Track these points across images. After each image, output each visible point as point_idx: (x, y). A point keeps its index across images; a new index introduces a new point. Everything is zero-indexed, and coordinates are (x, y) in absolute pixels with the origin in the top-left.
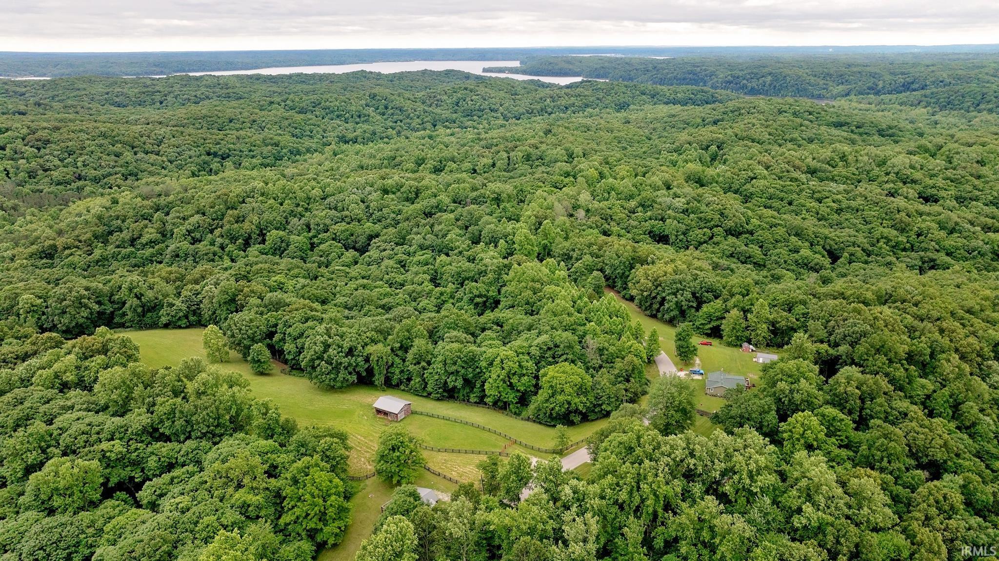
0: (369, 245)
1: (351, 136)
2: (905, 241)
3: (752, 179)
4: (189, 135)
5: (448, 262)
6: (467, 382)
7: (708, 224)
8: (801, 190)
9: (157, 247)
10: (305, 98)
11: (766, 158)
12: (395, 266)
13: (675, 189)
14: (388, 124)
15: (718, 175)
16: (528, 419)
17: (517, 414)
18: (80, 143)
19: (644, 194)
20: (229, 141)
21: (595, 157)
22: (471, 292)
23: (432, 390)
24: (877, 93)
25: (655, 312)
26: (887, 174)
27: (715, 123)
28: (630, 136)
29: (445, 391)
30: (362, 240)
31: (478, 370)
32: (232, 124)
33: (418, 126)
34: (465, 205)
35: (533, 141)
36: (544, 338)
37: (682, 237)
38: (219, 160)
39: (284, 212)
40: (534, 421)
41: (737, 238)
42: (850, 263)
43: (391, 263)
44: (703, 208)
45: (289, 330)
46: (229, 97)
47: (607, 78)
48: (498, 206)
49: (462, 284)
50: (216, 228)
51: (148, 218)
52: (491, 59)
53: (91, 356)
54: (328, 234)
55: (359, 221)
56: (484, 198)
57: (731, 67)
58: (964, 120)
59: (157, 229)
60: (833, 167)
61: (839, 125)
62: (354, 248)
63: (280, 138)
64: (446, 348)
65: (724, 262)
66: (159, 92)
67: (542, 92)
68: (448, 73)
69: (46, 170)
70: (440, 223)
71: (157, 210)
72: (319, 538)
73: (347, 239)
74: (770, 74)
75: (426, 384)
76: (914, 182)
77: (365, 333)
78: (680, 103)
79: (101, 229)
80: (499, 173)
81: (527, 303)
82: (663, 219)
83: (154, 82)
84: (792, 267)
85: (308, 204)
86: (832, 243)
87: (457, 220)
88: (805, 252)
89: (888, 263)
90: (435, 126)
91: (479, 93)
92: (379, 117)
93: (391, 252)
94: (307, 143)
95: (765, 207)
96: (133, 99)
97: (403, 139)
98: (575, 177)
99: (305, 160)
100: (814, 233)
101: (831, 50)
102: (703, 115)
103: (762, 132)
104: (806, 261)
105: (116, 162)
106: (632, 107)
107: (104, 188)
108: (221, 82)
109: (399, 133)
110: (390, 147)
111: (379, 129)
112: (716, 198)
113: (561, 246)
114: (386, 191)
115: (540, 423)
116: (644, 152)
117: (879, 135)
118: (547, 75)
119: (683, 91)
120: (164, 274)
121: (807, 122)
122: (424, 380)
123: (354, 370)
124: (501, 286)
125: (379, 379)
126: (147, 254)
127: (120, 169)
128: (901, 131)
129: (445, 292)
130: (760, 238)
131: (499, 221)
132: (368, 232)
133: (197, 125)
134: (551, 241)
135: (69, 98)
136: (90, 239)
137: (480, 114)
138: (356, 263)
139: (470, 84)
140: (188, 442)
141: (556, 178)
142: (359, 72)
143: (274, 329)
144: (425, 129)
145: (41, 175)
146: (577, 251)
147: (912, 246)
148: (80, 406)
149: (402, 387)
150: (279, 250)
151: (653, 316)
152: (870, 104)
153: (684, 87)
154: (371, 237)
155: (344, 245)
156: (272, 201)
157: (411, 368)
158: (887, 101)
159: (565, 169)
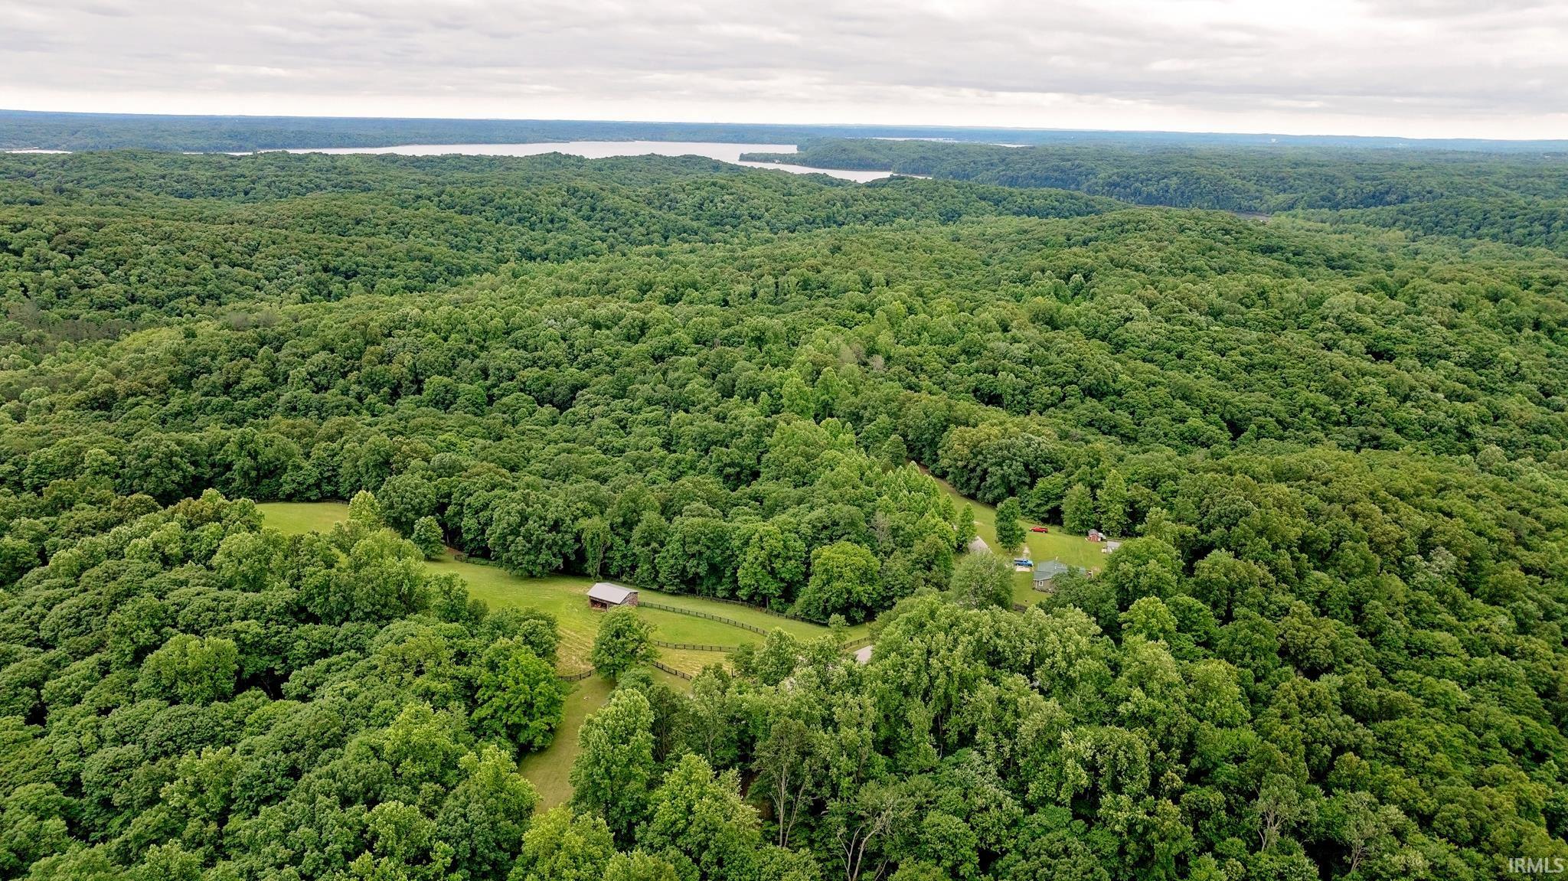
0: (574, 398)
1: (540, 249)
2: (1339, 410)
3: (1127, 320)
4: (297, 241)
5: (687, 421)
6: (715, 570)
7: (1059, 380)
8: (1197, 338)
9: (264, 395)
10: (469, 191)
11: (1151, 292)
12: (613, 426)
13: (1014, 330)
14: (596, 234)
15: (1079, 314)
16: (795, 617)
17: (780, 612)
18: (134, 248)
19: (969, 336)
20: (357, 252)
21: (903, 286)
22: (719, 460)
23: (665, 580)
24: (1336, 207)
25: (973, 491)
26: (1324, 319)
27: (1085, 243)
28: (958, 259)
29: (682, 582)
30: (563, 392)
31: (729, 552)
32: (359, 227)
33: (640, 238)
34: (712, 347)
35: (813, 261)
36: (818, 512)
37: (1021, 397)
38: (341, 279)
39: (450, 350)
40: (803, 620)
41: (1100, 401)
42: (1258, 439)
43: (606, 421)
44: (1053, 357)
45: (467, 501)
46: (352, 188)
47: (930, 174)
48: (760, 349)
49: (707, 451)
50: (351, 371)
51: (249, 354)
52: (753, 142)
53: (201, 525)
54: (514, 383)
55: (557, 366)
56: (740, 337)
57: (1117, 160)
58: (1456, 250)
59: (265, 370)
60: (1248, 307)
61: (1268, 250)
62: (551, 402)
63: (432, 249)
64: (686, 523)
65: (1079, 432)
66: (243, 176)
67: (829, 192)
68: (689, 160)
69: (82, 287)
70: (677, 369)
71: (262, 345)
72: (523, 738)
73: (542, 390)
74: (1176, 174)
75: (657, 572)
76: (1362, 330)
77: (575, 503)
78: (1037, 214)
79: (180, 369)
80: (762, 306)
81: (798, 473)
82: (994, 372)
83: (234, 162)
84: (1175, 442)
85: (484, 340)
86: (1234, 410)
87: (701, 365)
88: (1195, 422)
89: (1312, 440)
90: (666, 238)
91: (733, 190)
92: (581, 223)
93: (606, 408)
94: (473, 257)
95: (1144, 360)
96: (203, 187)
97: (617, 256)
98: (872, 313)
99: (471, 283)
100: (1209, 396)
101: (1274, 140)
102: (1068, 231)
103: (1152, 257)
104: (1195, 434)
105: (187, 277)
106: (965, 218)
107: (170, 316)
108: (338, 164)
109: (611, 248)
110: (598, 266)
111: (582, 241)
112: (1071, 345)
113: (846, 402)
114: (597, 326)
115: (811, 622)
116: (977, 282)
117: (1328, 266)
118: (838, 167)
119: (1042, 195)
120: (283, 428)
121: (1219, 245)
122: (654, 567)
123: (560, 551)
124: (762, 453)
125: (592, 566)
126: (249, 405)
127: (195, 288)
128: (1360, 262)
129: (684, 459)
130: (1131, 400)
131: (761, 369)
132: (571, 382)
133: (307, 227)
134: (834, 396)
135: (103, 182)
136: (165, 384)
137: (735, 222)
138: (555, 423)
139: (720, 178)
140: (346, 624)
141: (844, 313)
142: (550, 154)
143: (446, 500)
144: (651, 242)
145: (77, 293)
146: (869, 409)
147: (1350, 418)
148: (197, 581)
149: (624, 578)
150: (444, 402)
151: (972, 497)
152: (1323, 222)
153: (1045, 190)
154: (575, 389)
155: (537, 399)
156: (432, 335)
157: (637, 550)
158: (1349, 218)
159: (858, 301)
